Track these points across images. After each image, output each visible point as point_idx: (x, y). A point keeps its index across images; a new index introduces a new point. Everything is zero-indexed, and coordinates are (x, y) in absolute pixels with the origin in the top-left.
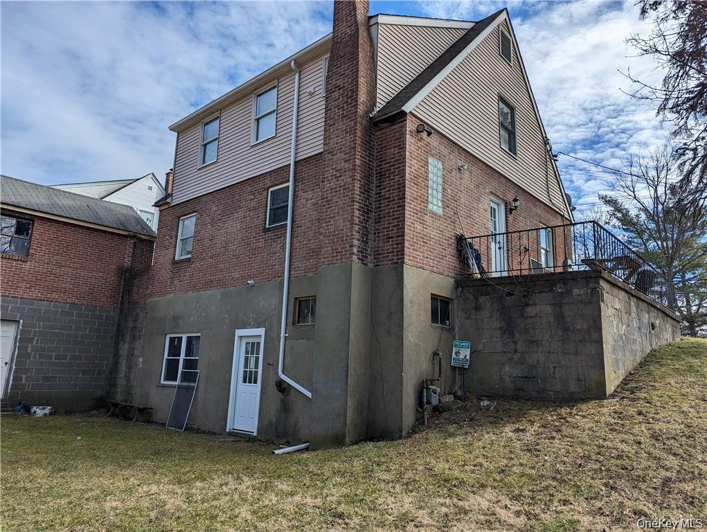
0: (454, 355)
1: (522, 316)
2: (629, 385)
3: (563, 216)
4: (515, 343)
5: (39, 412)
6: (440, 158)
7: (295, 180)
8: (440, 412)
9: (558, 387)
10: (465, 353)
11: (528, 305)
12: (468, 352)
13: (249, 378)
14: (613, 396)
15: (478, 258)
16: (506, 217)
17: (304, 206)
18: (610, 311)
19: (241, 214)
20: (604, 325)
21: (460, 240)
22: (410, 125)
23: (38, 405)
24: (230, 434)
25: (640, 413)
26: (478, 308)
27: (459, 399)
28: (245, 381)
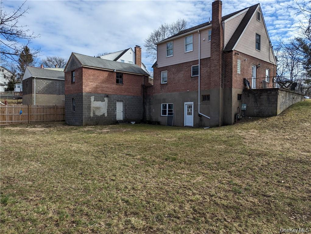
0: (242, 108)
1: (259, 98)
2: (283, 113)
3: (273, 64)
4: (257, 104)
5: (133, 123)
6: (240, 59)
7: (200, 64)
8: (239, 120)
9: (267, 114)
10: (245, 107)
11: (261, 96)
12: (246, 107)
13: (189, 114)
14: (278, 115)
15: (249, 84)
16: (256, 70)
17: (203, 71)
18: (281, 97)
19: (183, 72)
20: (278, 100)
21: (244, 79)
22: (234, 53)
23: (132, 121)
24: (185, 126)
25: (283, 118)
26: (248, 96)
27: (243, 117)
28: (188, 115)
